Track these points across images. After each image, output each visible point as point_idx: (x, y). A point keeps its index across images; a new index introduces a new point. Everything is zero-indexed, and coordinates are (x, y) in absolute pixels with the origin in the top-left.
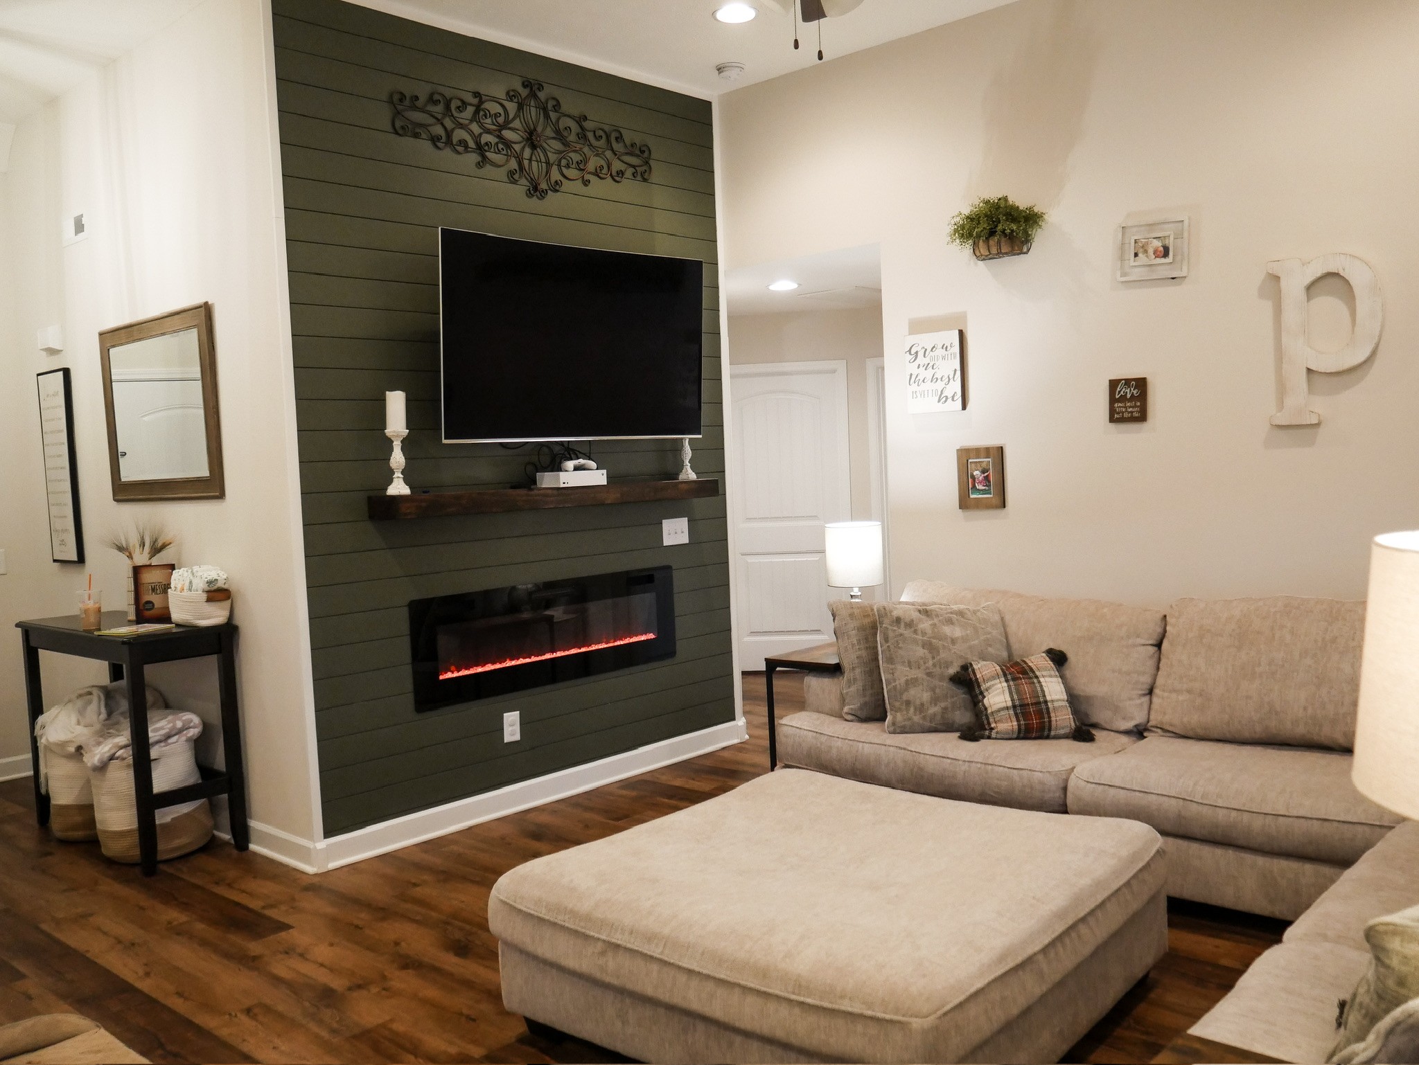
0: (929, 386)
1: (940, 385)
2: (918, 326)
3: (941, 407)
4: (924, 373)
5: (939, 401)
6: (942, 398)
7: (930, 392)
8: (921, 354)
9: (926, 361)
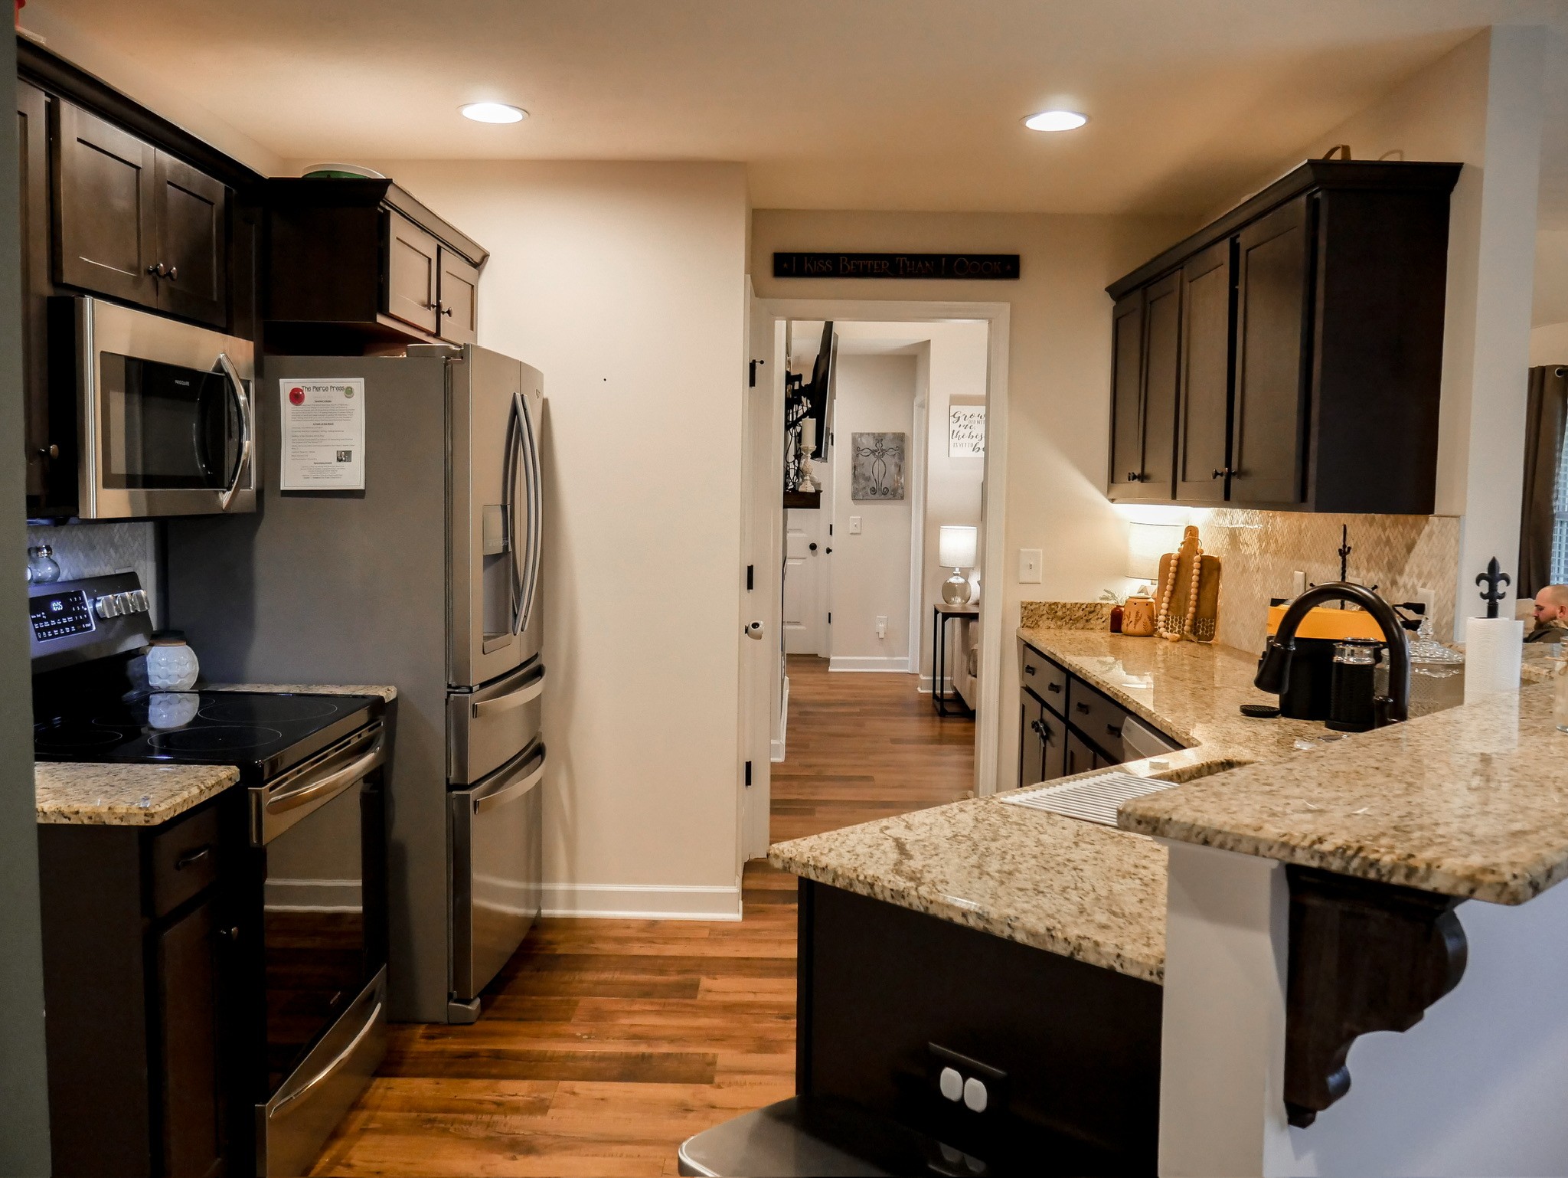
0: (966, 440)
1: (974, 441)
2: (956, 400)
3: (974, 454)
4: (962, 431)
5: (973, 450)
6: (975, 448)
7: (967, 444)
8: (962, 419)
9: (966, 423)
